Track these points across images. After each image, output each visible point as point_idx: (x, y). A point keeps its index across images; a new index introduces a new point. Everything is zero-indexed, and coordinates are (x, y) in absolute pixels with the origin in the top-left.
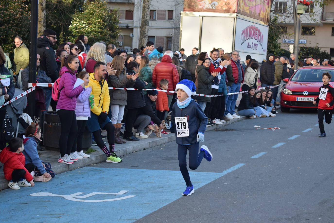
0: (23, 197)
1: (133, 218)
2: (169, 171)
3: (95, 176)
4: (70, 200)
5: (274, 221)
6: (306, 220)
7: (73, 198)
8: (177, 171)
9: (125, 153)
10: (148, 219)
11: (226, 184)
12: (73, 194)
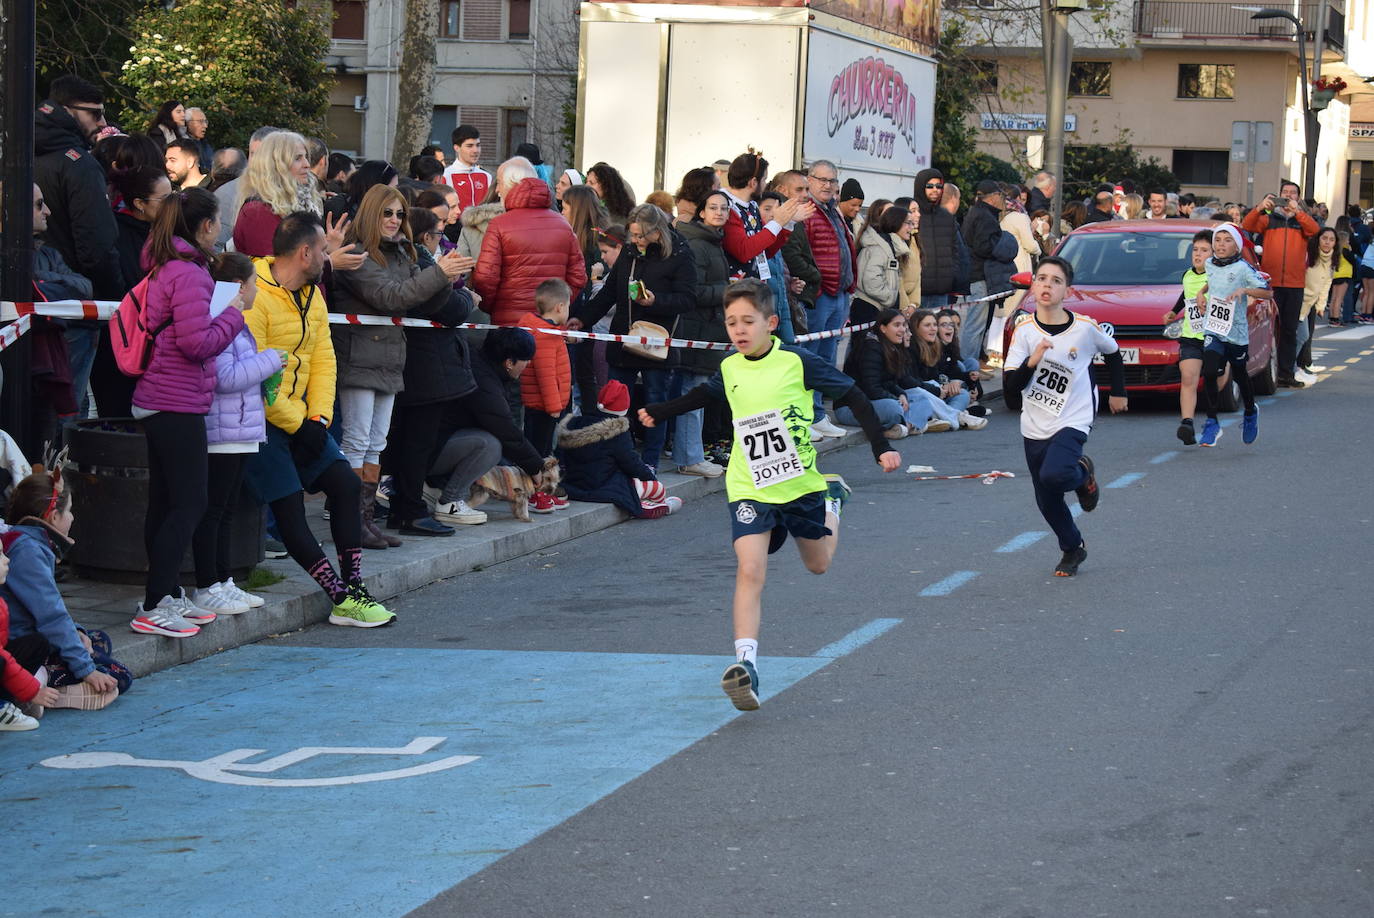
0: (12, 775)
1: (488, 848)
2: (598, 654)
3: (293, 683)
4: (215, 782)
5: (1064, 842)
6: (1189, 835)
7: (223, 771)
8: (630, 655)
9: (401, 586)
10: (548, 849)
11: (840, 700)
12: (219, 757)
